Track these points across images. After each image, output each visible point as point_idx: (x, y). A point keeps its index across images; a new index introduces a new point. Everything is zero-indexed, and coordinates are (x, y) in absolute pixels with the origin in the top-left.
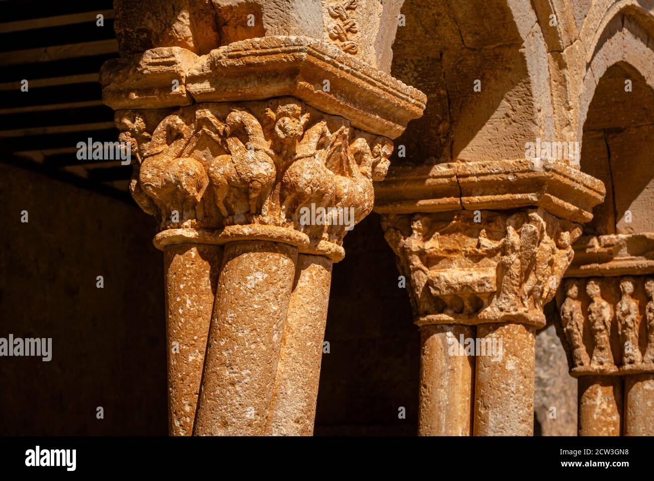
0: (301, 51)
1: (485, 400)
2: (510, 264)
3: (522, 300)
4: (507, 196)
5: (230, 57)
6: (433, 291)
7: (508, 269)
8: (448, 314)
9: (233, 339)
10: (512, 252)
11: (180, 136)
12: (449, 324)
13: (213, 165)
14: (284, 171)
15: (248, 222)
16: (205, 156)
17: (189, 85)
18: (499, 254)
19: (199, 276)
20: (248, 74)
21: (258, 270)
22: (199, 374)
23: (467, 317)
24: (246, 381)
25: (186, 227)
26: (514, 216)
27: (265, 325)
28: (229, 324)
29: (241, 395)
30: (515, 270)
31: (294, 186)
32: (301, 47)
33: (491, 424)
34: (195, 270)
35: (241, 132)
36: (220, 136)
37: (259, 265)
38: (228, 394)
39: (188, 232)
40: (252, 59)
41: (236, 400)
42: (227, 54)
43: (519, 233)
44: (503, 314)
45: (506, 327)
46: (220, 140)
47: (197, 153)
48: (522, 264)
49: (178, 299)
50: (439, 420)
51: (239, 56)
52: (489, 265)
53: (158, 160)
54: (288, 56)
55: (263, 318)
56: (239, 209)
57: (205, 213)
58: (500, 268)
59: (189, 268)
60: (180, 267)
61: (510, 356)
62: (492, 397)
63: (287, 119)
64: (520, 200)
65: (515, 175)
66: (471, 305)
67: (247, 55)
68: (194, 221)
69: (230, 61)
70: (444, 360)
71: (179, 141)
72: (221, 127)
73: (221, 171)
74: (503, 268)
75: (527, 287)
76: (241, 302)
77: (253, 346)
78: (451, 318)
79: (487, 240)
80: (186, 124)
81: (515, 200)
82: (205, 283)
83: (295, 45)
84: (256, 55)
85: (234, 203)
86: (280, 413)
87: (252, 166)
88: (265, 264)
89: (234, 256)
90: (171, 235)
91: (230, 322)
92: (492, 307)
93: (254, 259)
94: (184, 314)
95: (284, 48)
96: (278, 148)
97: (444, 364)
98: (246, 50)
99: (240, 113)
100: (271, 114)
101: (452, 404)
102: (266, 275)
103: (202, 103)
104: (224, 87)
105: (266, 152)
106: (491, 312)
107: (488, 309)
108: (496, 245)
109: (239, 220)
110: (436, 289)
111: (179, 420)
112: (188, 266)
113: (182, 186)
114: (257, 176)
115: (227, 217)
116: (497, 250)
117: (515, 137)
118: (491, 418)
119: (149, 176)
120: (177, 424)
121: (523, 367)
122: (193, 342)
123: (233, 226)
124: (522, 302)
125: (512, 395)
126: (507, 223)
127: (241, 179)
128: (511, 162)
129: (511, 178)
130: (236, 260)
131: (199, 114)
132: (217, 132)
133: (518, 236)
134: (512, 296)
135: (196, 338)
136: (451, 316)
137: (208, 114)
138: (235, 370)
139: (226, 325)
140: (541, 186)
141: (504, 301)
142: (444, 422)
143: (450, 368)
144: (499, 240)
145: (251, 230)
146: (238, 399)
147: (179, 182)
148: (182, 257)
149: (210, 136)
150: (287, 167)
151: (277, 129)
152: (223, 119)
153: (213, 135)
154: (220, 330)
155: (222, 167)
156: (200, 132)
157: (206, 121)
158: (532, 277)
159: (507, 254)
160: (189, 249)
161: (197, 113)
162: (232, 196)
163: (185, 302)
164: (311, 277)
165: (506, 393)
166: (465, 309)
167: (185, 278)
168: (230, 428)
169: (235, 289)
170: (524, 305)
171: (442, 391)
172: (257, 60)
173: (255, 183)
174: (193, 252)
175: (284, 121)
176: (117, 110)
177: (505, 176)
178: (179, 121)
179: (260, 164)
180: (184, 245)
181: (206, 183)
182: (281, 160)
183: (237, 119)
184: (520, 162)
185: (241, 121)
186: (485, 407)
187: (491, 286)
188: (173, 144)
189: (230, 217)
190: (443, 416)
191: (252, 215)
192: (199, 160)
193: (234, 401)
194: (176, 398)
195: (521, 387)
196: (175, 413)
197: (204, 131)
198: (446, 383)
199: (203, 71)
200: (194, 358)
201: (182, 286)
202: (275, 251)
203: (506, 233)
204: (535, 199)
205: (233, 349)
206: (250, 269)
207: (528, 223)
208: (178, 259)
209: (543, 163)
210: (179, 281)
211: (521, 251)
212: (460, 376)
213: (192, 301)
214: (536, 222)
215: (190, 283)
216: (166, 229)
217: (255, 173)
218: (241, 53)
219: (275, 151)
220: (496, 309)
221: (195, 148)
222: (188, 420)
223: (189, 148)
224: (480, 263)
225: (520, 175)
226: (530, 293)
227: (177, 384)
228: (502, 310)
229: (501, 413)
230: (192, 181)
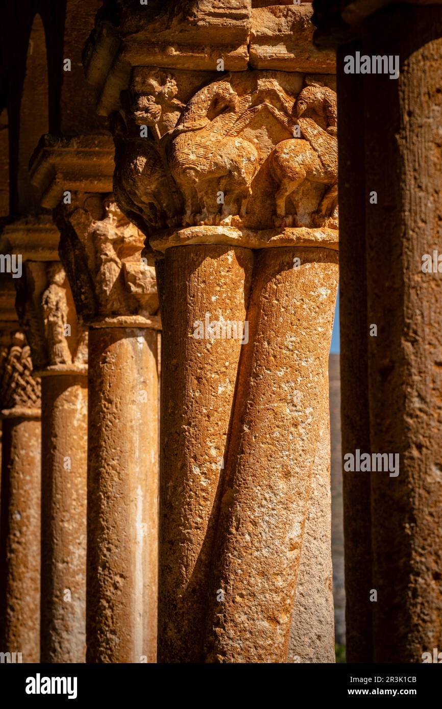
6: (134, 289)
8: (144, 316)
9: (296, 370)
11: (228, 108)
12: (141, 328)
13: (283, 152)
15: (315, 225)
16: (257, 137)
17: (255, 46)
19: (235, 286)
21: (322, 285)
24: (308, 421)
25: (227, 224)
28: (289, 350)
29: (305, 438)
34: (232, 280)
36: (286, 113)
37: (323, 279)
38: (291, 437)
39: (228, 230)
41: (299, 445)
46: (286, 119)
47: (249, 132)
50: (131, 442)
53: (202, 137)
56: (306, 207)
57: (250, 208)
59: (224, 277)
60: (211, 274)
68: (236, 217)
70: (135, 371)
71: (227, 115)
72: (290, 104)
73: (299, 159)
76: (305, 324)
77: (315, 379)
78: (149, 322)
80: (239, 95)
82: (240, 296)
90: (209, 233)
91: (291, 347)
93: (319, 271)
97: (136, 375)
99: (323, 89)
101: (145, 423)
103: (267, 70)
104: (307, 55)
109: (303, 222)
110: (139, 286)
111: (200, 466)
112: (222, 273)
113: (240, 173)
115: (286, 217)
119: (192, 157)
120: (197, 471)
122: (223, 369)
123: (297, 229)
127: (326, 173)
131: (263, 84)
132: (283, 108)
135: (227, 364)
136: (148, 319)
137: (276, 85)
139: (284, 351)
142: (137, 444)
143: (142, 380)
145: (324, 236)
146: (301, 443)
147: (238, 169)
148: (215, 262)
149: (273, 114)
152: (296, 95)
153: (277, 112)
154: (275, 357)
155: (299, 154)
156: (260, 107)
157: (272, 94)
160: (225, 252)
161: (260, 82)
162: (302, 192)
167: (218, 289)
168: (292, 479)
169: (296, 307)
171: (134, 407)
174: (230, 256)
176: (138, 66)
178: (231, 90)
180: (220, 246)
183: (319, 96)
185: (325, 100)
188: (218, 118)
189: (291, 217)
190: (136, 438)
191: (324, 217)
192: (251, 139)
194: (196, 439)
196: (195, 458)
197: (266, 106)
199: (279, 31)
200: (223, 389)
201: (213, 299)
205: (295, 382)
206: (314, 283)
208: (209, 264)
210: (210, 293)
213: (226, 318)
215: (224, 295)
216: (195, 224)
221: (247, 126)
222: (214, 466)
223: (241, 125)
227: (199, 422)
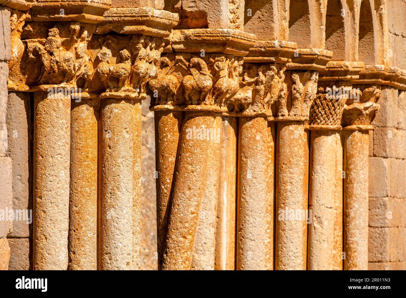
0: (229, 36)
1: (246, 154)
2: (260, 90)
3: (264, 106)
4: (260, 58)
5: (195, 36)
7: (259, 92)
9: (193, 153)
10: (261, 85)
11: (167, 65)
13: (185, 80)
14: (216, 83)
15: (199, 104)
16: (178, 74)
17: (173, 45)
18: (254, 85)
19: (174, 124)
20: (202, 43)
21: (203, 124)
22: (173, 166)
23: (235, 113)
24: (198, 170)
25: (169, 104)
26: (262, 67)
27: (205, 147)
28: (190, 147)
30: (262, 93)
31: (220, 89)
32: (229, 35)
33: (249, 166)
34: (172, 122)
35: (198, 67)
36: (186, 67)
37: (203, 122)
38: (191, 176)
39: (169, 106)
40: (206, 38)
41: (194, 179)
42: (194, 35)
43: (265, 76)
44: (255, 113)
45: (256, 119)
46: (186, 69)
47: (174, 73)
48: (265, 89)
49: (164, 135)
51: (199, 36)
52: (248, 89)
54: (223, 38)
55: (205, 144)
56: (195, 98)
57: (177, 98)
58: (254, 91)
59: (170, 122)
60: (165, 121)
61: (258, 133)
62: (249, 153)
63: (220, 63)
64: (266, 60)
65: (265, 48)
66: (238, 108)
67: (204, 36)
68: (172, 102)
69: (195, 38)
71: (166, 68)
72: (187, 64)
73: (189, 83)
74: (256, 92)
75: (266, 100)
77: (201, 156)
78: (228, 114)
79: (247, 77)
80: (170, 61)
81: (264, 60)
82: (176, 128)
83: (226, 34)
84: (208, 36)
85: (193, 96)
86: (208, 182)
87: (204, 82)
88: (206, 121)
89: (192, 118)
90: (162, 108)
91: (191, 146)
92: (249, 109)
93: (201, 119)
94: (167, 141)
95: (221, 34)
96: (214, 73)
97: (224, 136)
98: (203, 34)
99: (197, 59)
100: (211, 60)
101: (228, 156)
102: (206, 126)
103: (179, 52)
104: (191, 47)
105: (209, 76)
106: (249, 112)
107: (247, 110)
108: (252, 80)
109: (195, 103)
111: (164, 185)
112: (169, 121)
114: (206, 87)
115: (189, 101)
116: (253, 82)
117: (263, 28)
118: (249, 162)
120: (163, 187)
121: (264, 138)
122: (171, 153)
123: (192, 105)
124: (264, 107)
125: (259, 152)
126: (259, 70)
127: (198, 87)
128: (263, 42)
129: (263, 50)
130: (193, 119)
132: (185, 65)
133: (264, 77)
134: (260, 105)
135: (172, 151)
137: (181, 58)
138: (193, 166)
139: (189, 147)
140: (277, 54)
141: (256, 107)
143: (227, 138)
144: (254, 78)
145: (201, 108)
146: (195, 178)
147: (169, 87)
148: (166, 117)
150: (216, 81)
151: (215, 67)
152: (189, 61)
153: (183, 66)
154: (186, 149)
155: (189, 81)
156: (177, 65)
157: (181, 61)
158: (269, 95)
159: (259, 85)
160: (169, 113)
161: (176, 57)
162: (192, 93)
163: (168, 136)
164: (217, 123)
165: (256, 151)
166: (235, 109)
167: (167, 126)
168: (192, 190)
170: (264, 108)
172: (208, 38)
173: (205, 89)
174: (171, 115)
175: (218, 64)
177: (260, 49)
178: (167, 60)
179: (207, 81)
180: (167, 112)
181: (178, 85)
182: (215, 78)
183: (196, 61)
184: (268, 42)
185: (198, 62)
186: (246, 157)
187: (250, 100)
188: (164, 69)
189: (190, 101)
191: (201, 101)
192: (175, 76)
193: (193, 179)
194: (163, 176)
195: (263, 148)
196: (162, 182)
197: (179, 64)
198: (225, 145)
199: (181, 40)
200: (171, 159)
201: (166, 129)
202: (209, 116)
203: (258, 75)
204: (274, 60)
205: (192, 157)
206: (199, 123)
207: (270, 70)
208: (164, 118)
209: (279, 44)
210: (165, 127)
211: (266, 83)
212: (232, 142)
213: (171, 135)
214: (274, 70)
215: (170, 128)
216: (159, 104)
217: (206, 85)
218: (201, 35)
219: (213, 75)
220: (252, 111)
221: (174, 71)
222: (169, 186)
223: (172, 71)
224: (243, 88)
225: (267, 49)
226: (267, 102)
227: (163, 170)
228: (254, 111)
229: (254, 161)
230: (174, 86)
